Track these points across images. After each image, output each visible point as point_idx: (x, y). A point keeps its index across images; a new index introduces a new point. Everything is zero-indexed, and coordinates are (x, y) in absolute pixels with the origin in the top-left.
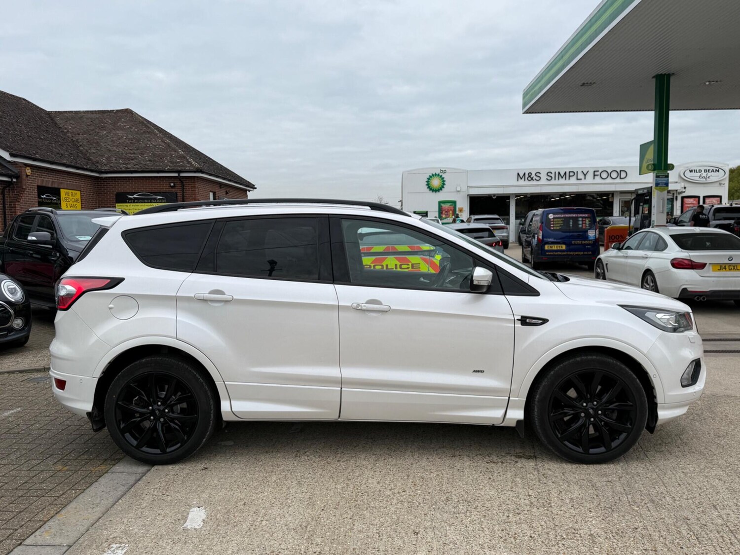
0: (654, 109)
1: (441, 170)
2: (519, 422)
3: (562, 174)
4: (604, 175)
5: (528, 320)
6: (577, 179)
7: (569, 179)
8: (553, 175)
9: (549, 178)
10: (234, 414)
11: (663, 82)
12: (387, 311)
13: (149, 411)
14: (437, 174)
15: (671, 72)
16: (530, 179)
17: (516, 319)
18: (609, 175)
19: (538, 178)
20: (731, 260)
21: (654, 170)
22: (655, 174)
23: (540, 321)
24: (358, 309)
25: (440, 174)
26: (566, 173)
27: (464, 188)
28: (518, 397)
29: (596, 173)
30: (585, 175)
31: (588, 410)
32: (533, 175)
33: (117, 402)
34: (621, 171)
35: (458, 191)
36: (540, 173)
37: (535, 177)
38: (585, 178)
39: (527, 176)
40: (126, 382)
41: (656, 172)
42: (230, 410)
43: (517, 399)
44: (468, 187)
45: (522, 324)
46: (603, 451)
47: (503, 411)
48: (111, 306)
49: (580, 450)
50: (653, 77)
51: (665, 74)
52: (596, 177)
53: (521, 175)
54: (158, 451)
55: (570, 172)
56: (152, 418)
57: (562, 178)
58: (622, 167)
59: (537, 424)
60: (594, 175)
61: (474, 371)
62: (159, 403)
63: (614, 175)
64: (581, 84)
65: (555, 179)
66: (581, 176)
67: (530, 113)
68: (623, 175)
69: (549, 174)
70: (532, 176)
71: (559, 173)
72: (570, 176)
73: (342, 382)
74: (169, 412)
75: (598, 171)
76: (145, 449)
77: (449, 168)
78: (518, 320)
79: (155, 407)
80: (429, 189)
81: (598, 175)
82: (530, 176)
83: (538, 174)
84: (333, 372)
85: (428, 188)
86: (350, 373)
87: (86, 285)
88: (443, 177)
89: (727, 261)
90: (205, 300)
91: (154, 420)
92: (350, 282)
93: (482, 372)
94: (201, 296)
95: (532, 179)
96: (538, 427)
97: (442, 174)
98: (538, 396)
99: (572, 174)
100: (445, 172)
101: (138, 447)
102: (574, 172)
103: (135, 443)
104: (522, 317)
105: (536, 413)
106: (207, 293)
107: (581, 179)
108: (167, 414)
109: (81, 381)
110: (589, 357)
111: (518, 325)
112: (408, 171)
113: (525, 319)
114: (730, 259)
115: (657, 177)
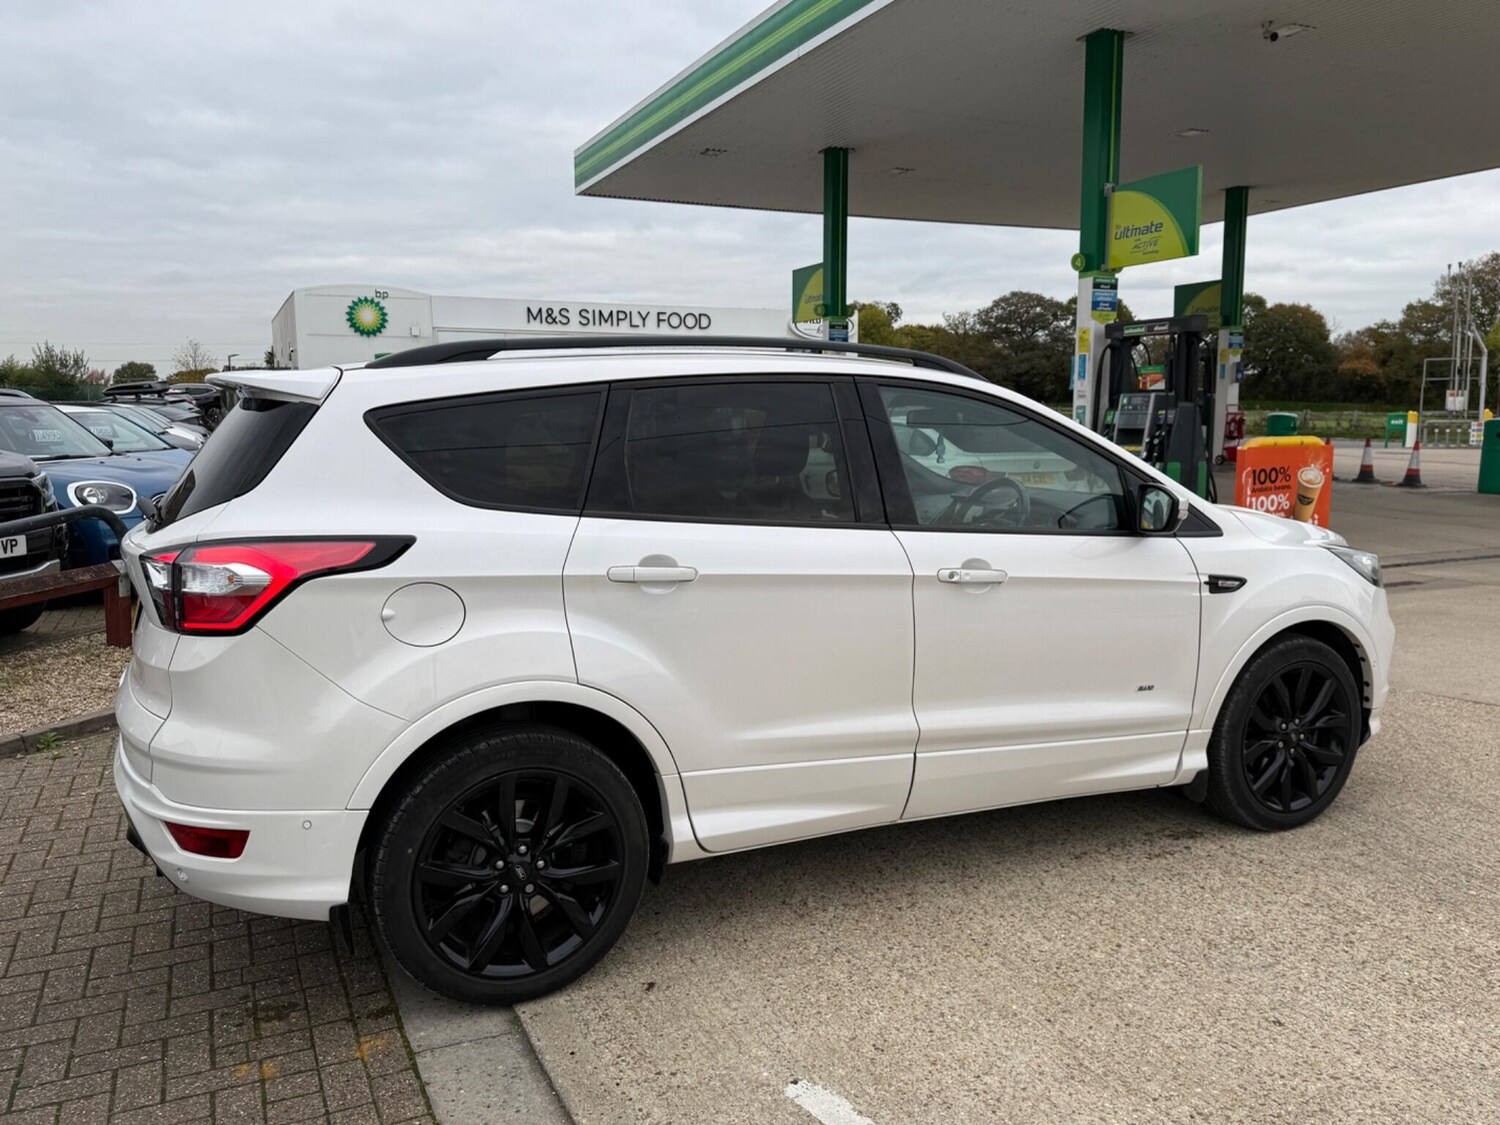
0: (822, 210)
1: (377, 292)
2: (1200, 774)
3: (606, 315)
4: (675, 321)
5: (1220, 582)
6: (631, 326)
7: (618, 324)
8: (590, 316)
9: (585, 321)
10: (700, 845)
11: (836, 161)
12: (1000, 583)
13: (497, 873)
14: (369, 299)
15: (850, 147)
16: (550, 320)
17: (1202, 581)
18: (683, 321)
19: (565, 321)
20: (1038, 467)
21: (825, 315)
22: (827, 323)
23: (1237, 583)
24: (951, 582)
25: (376, 300)
26: (611, 312)
27: (427, 332)
28: (1200, 728)
29: (662, 317)
30: (644, 319)
31: (1288, 734)
32: (556, 314)
33: (416, 865)
34: (700, 315)
35: (416, 336)
36: (568, 311)
37: (559, 318)
38: (644, 325)
39: (544, 315)
40: (441, 808)
41: (829, 318)
42: (693, 838)
43: (1200, 731)
44: (434, 328)
45: (1211, 591)
46: (1306, 804)
47: (1176, 759)
48: (387, 612)
49: (1279, 808)
50: (820, 152)
51: (841, 148)
52: (661, 323)
53: (535, 311)
54: (525, 968)
55: (618, 312)
56: (504, 888)
57: (606, 321)
58: (703, 308)
59: (1224, 773)
60: (659, 320)
61: (1141, 689)
62: (523, 848)
63: (690, 321)
64: (703, 150)
65: (594, 323)
66: (637, 320)
67: (590, 195)
68: (704, 322)
69: (584, 314)
70: (553, 316)
71: (600, 313)
72: (618, 320)
73: (918, 741)
74: (546, 867)
75: (664, 313)
76: (491, 969)
77: (393, 289)
78: (1206, 583)
79: (514, 858)
80: (353, 329)
81: (664, 320)
82: (550, 315)
83: (564, 313)
84: (899, 721)
85: (351, 326)
86: (934, 719)
87: (300, 560)
88: (381, 305)
89: (1031, 469)
90: (633, 582)
91: (509, 891)
92: (917, 524)
93: (1150, 688)
94: (626, 572)
95: (554, 320)
96: (1225, 778)
97: (380, 300)
98: (1227, 722)
99: (622, 316)
100: (385, 296)
101: (476, 968)
102: (625, 313)
103: (465, 963)
104: (1210, 577)
105: (1223, 754)
106: (637, 564)
107: (637, 326)
108: (542, 873)
109: (307, 825)
110: (1295, 642)
111: (1206, 592)
112: (306, 290)
113: (1215, 581)
114: (1037, 465)
115: (832, 327)
